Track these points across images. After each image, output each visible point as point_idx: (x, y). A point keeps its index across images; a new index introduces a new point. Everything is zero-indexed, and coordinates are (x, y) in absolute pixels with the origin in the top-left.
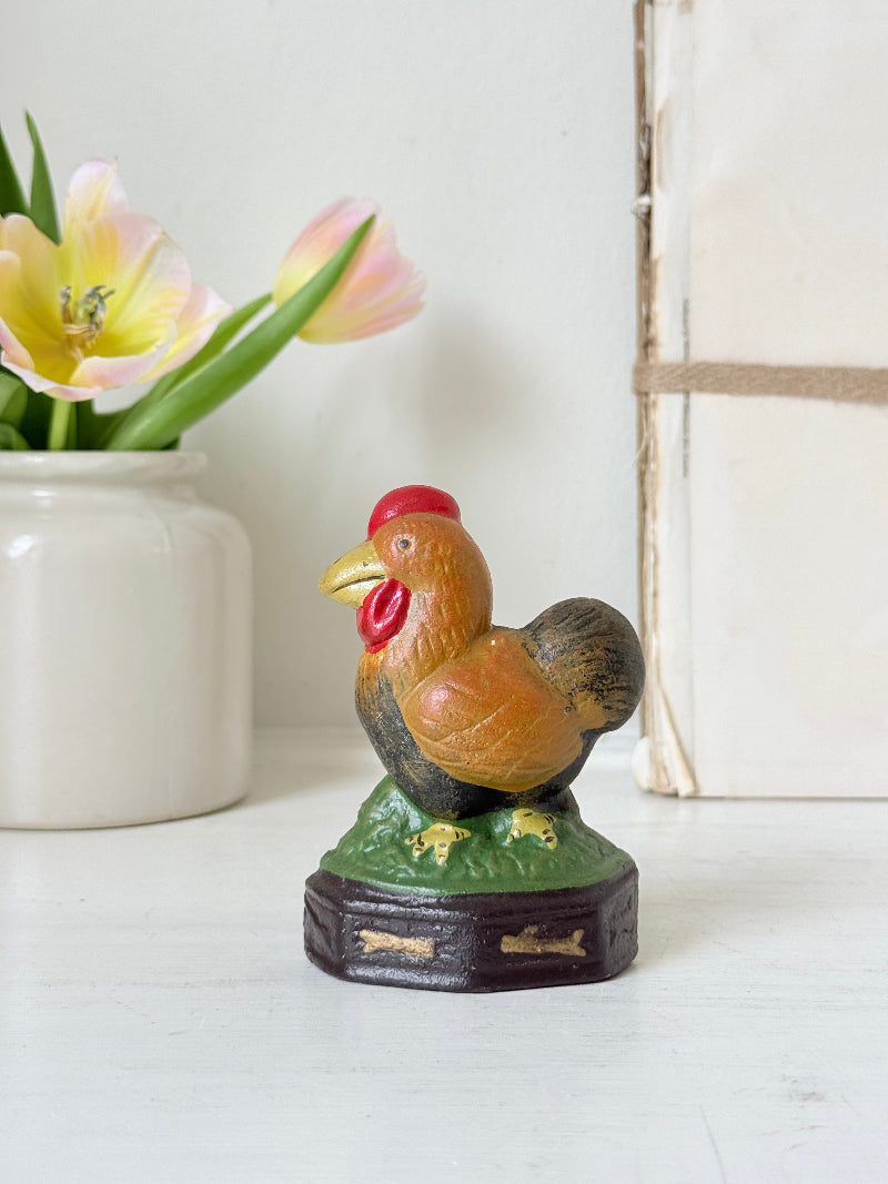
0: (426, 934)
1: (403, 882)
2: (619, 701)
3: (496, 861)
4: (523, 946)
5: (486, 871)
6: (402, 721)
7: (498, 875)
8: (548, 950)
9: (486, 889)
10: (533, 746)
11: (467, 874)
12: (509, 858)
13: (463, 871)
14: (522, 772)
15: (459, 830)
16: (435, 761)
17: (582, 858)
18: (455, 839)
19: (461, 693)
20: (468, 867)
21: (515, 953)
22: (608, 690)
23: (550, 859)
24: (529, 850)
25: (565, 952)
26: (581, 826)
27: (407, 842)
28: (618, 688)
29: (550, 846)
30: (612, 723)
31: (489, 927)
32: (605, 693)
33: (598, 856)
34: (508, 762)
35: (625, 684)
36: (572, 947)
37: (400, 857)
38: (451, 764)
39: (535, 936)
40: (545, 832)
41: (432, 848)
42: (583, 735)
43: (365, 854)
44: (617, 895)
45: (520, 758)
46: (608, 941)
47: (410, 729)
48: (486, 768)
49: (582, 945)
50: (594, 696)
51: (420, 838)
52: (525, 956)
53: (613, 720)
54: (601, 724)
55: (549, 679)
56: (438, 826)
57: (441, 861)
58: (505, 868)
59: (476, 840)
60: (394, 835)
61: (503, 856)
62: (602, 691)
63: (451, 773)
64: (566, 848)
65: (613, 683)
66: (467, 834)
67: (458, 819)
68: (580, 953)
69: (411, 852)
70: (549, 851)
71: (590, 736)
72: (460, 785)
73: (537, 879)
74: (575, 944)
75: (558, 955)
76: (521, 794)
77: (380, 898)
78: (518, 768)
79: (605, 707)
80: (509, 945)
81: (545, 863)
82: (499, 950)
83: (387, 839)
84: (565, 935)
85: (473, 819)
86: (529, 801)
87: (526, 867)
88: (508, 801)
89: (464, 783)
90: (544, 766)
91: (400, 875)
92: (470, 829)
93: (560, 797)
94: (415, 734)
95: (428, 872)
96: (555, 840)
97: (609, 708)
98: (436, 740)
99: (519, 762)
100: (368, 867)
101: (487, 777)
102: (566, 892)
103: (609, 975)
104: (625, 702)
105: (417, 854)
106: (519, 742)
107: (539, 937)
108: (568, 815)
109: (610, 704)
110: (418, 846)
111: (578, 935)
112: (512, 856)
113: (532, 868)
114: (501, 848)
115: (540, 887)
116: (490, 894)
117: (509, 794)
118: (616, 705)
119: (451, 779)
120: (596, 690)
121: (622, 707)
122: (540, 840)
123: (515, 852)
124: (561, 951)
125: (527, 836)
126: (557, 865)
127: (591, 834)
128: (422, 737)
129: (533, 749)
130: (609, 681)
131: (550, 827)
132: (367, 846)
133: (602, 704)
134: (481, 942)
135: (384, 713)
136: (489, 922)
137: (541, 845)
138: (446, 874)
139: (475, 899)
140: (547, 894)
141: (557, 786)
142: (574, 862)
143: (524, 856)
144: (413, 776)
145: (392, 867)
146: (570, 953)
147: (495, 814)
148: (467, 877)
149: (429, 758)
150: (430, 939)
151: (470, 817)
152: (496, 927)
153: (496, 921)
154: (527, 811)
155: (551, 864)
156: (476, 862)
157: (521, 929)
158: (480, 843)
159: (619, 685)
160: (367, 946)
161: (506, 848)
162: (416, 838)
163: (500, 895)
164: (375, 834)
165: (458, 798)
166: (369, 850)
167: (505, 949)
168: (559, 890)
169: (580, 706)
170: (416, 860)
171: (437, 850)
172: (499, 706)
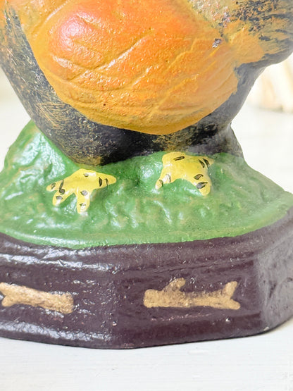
0: (63, 289)
1: (43, 232)
2: (278, 31)
3: (141, 210)
4: (168, 301)
5: (130, 221)
6: (33, 58)
7: (143, 225)
8: (197, 304)
9: (127, 240)
10: (176, 84)
11: (109, 224)
12: (156, 206)
13: (105, 221)
14: (165, 113)
15: (103, 176)
16: (71, 102)
17: (239, 205)
18: (97, 186)
19: (93, 27)
20: (110, 216)
21: (160, 308)
22: (265, 18)
23: (202, 206)
24: (179, 197)
25: (217, 306)
26: (243, 168)
27: (49, 189)
28: (276, 16)
29: (203, 192)
30: (272, 56)
31: (130, 281)
32: (262, 22)
33: (260, 202)
34: (149, 103)
35: (284, 11)
36: (224, 299)
37: (40, 206)
38: (87, 105)
39: (182, 290)
40: (197, 178)
41: (73, 196)
42: (238, 70)
43: (5, 201)
44: (277, 243)
45: (161, 97)
46: (267, 292)
47: (42, 67)
48: (125, 109)
49: (235, 298)
50: (248, 25)
51: (62, 184)
52: (170, 311)
53: (271, 52)
54: (258, 57)
55: (196, 7)
56: (81, 172)
57: (82, 211)
58: (150, 218)
59: (121, 187)
60: (36, 182)
61: (150, 204)
62: (257, 19)
63: (88, 116)
64: (221, 194)
65: (270, 10)
66: (112, 179)
67: (102, 165)
68: (235, 306)
69: (51, 200)
70: (201, 198)
71: (248, 71)
72: (99, 128)
73: (184, 229)
74: (228, 298)
75: (209, 309)
76: (169, 137)
77: (17, 250)
78: (159, 109)
79: (262, 38)
80: (153, 299)
81: (194, 212)
82: (143, 306)
83: (29, 186)
84: (216, 288)
85: (119, 165)
86: (179, 144)
87: (175, 216)
88: (155, 144)
89: (102, 126)
90: (189, 107)
91: (41, 226)
92: (116, 175)
93: (218, 137)
94: (48, 74)
95: (68, 222)
96: (209, 185)
97: (266, 39)
98: (68, 79)
99: (161, 102)
100: (8, 216)
101: (127, 120)
102: (217, 242)
103: (267, 328)
104: (284, 32)
105: (57, 202)
106: (160, 80)
107: (186, 290)
108: (228, 157)
109: (267, 35)
110: (58, 194)
111: (230, 287)
112: (160, 204)
113: (181, 216)
114: (149, 195)
115: (188, 237)
116: (133, 246)
117: (155, 137)
118: (274, 36)
119: (89, 122)
120: (251, 20)
121: (281, 37)
122: (191, 186)
123: (164, 200)
124: (212, 305)
125: (178, 183)
126: (208, 213)
127: (255, 176)
128: (54, 76)
129: (176, 88)
130: (265, 8)
131: (204, 171)
132: (8, 193)
133: (258, 35)
134: (122, 297)
135: (14, 51)
136: (129, 276)
137: (192, 191)
138: (86, 224)
139: (116, 251)
140: (196, 245)
141: (211, 127)
142: (229, 210)
143: (175, 203)
144: (50, 119)
145: (31, 217)
146: (222, 307)
147: (144, 158)
148: (108, 229)
149: (64, 99)
150: (68, 294)
151: (115, 162)
152: (138, 280)
153: (138, 275)
154: (179, 154)
155: (203, 213)
156: (120, 211)
157: (166, 282)
158: (127, 189)
159: (277, 12)
160: (6, 299)
161: (154, 195)
162: (58, 184)
163: (143, 246)
164: (17, 181)
165: (98, 143)
166: (10, 197)
167: (148, 303)
168: (210, 240)
169: (232, 37)
170: (57, 209)
171: (78, 199)
172: (136, 41)
